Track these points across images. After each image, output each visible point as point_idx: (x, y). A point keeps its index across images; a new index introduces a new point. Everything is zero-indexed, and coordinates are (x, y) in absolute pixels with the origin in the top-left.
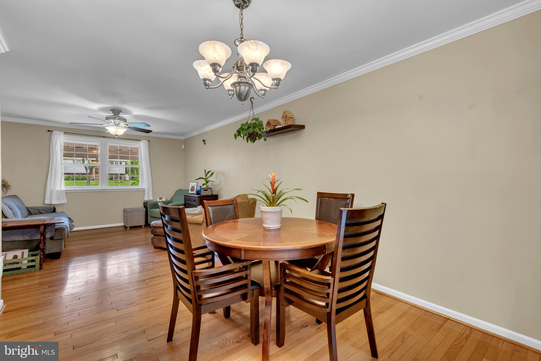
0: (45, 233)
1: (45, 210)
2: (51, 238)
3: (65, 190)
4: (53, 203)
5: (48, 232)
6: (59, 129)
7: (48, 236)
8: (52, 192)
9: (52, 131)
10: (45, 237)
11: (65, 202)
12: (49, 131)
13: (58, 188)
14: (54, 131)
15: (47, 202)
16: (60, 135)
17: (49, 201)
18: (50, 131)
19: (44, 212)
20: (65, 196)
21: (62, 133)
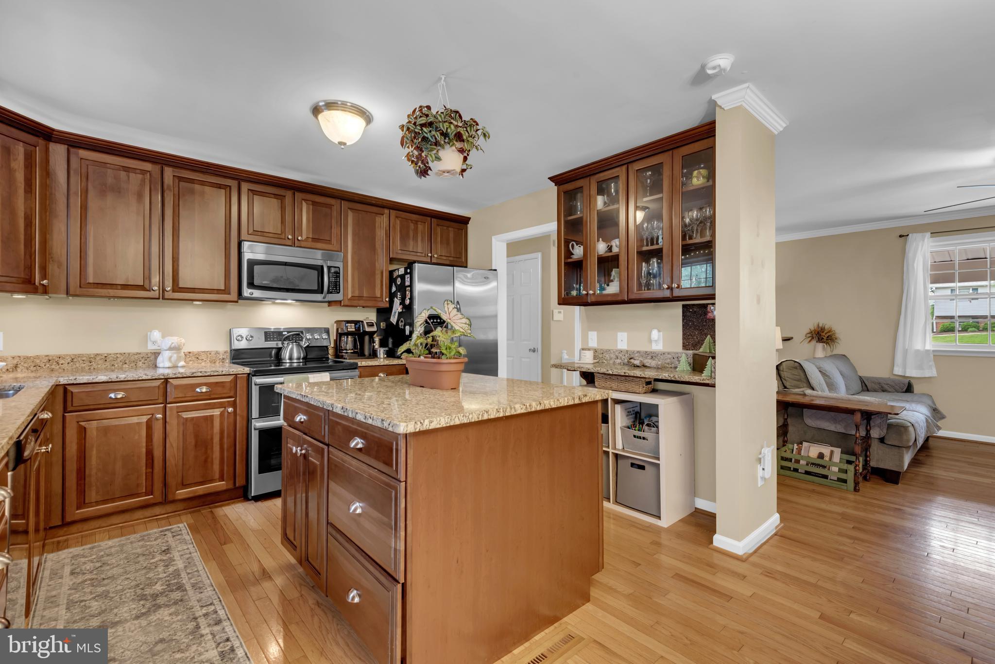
0: (869, 427)
1: (892, 386)
2: (882, 440)
3: (934, 351)
4: (908, 375)
5: (874, 426)
6: (920, 229)
7: (875, 433)
8: (906, 352)
9: (908, 235)
10: (870, 435)
11: (934, 376)
12: (901, 236)
13: (918, 346)
14: (910, 235)
15: (898, 371)
16: (924, 241)
17: (901, 370)
18: (904, 236)
19: (890, 390)
20: (932, 363)
21: (928, 234)
